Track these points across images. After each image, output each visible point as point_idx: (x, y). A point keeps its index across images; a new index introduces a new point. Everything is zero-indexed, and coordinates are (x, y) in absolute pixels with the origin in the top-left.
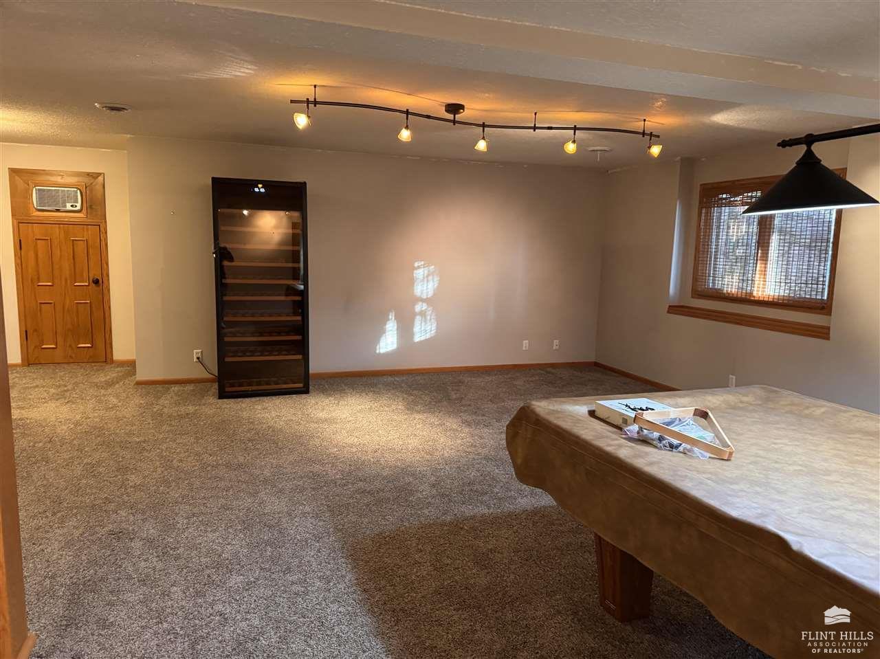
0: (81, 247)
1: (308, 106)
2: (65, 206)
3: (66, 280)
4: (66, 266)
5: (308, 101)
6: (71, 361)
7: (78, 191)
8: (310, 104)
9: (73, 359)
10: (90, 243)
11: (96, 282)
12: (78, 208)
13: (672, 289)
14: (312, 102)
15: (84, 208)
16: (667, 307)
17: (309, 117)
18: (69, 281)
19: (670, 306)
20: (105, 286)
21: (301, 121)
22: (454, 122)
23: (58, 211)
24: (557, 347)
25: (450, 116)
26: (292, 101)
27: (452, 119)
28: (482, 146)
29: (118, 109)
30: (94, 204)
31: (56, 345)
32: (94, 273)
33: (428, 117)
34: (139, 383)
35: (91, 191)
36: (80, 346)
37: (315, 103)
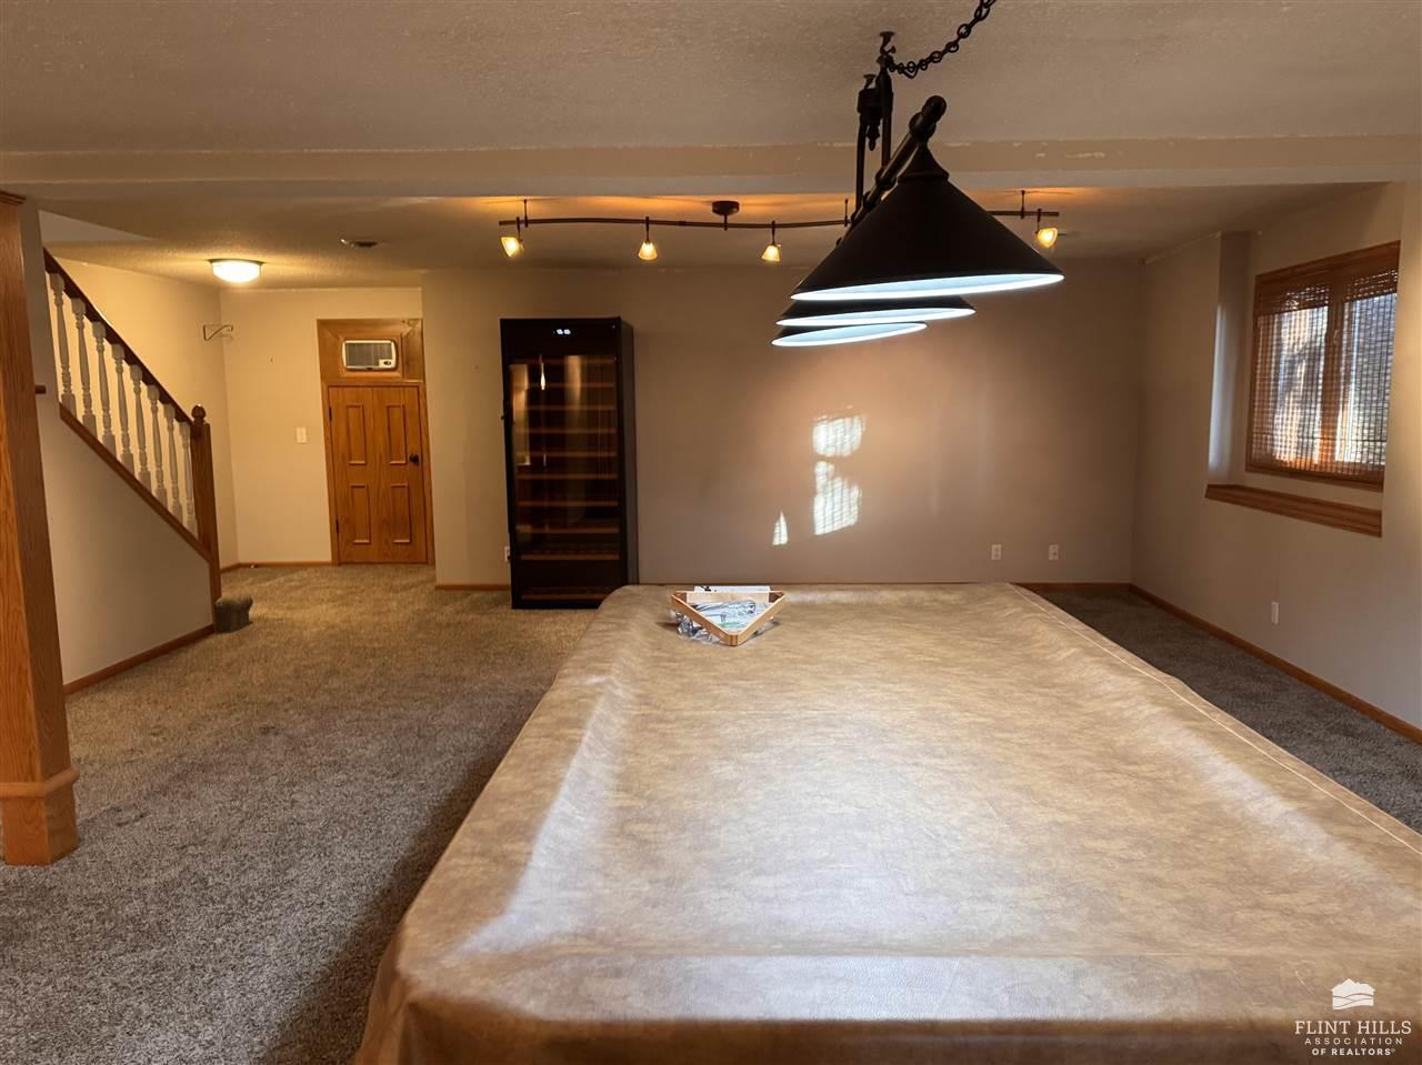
0: (397, 414)
1: (519, 228)
2: (378, 364)
3: (381, 458)
4: (381, 439)
5: (518, 221)
6: (387, 560)
7: (393, 344)
8: (519, 225)
9: (391, 560)
10: (407, 410)
11: (415, 460)
12: (393, 365)
13: (1212, 456)
14: (522, 222)
15: (400, 368)
16: (1205, 487)
17: (520, 241)
18: (383, 459)
19: (1210, 486)
20: (425, 464)
21: (511, 246)
22: (726, 225)
23: (370, 370)
24: (1056, 558)
25: (720, 219)
26: (501, 223)
27: (723, 221)
28: (772, 254)
29: (369, 245)
30: (411, 359)
31: (370, 539)
32: (413, 448)
33: (682, 224)
34: (438, 588)
35: (408, 342)
36: (397, 541)
37: (527, 222)
